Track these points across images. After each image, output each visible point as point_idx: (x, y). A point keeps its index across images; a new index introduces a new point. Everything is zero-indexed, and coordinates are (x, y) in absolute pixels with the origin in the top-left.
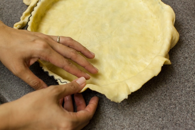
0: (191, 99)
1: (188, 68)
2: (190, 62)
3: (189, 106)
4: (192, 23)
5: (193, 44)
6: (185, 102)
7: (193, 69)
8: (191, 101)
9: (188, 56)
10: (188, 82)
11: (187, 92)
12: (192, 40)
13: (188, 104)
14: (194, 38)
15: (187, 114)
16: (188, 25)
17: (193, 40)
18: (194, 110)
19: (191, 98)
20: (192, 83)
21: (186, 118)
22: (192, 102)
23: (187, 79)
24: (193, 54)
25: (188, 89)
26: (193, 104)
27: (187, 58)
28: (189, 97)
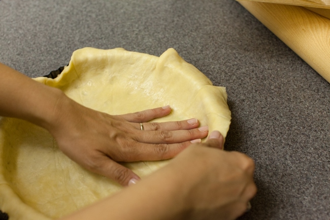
0: (260, 150)
1: (247, 112)
2: (249, 105)
3: (261, 159)
4: (241, 57)
5: (248, 83)
6: (253, 156)
7: (254, 112)
8: (261, 153)
9: (244, 98)
10: (253, 129)
11: (253, 143)
12: (246, 78)
13: (259, 157)
14: (247, 74)
15: (260, 170)
16: (237, 60)
17: (247, 77)
18: (267, 163)
19: (261, 148)
20: (257, 130)
21: (260, 175)
22: (263, 154)
23: (250, 126)
24: (251, 95)
25: (253, 139)
26: (266, 155)
27: (243, 100)
28: (258, 148)
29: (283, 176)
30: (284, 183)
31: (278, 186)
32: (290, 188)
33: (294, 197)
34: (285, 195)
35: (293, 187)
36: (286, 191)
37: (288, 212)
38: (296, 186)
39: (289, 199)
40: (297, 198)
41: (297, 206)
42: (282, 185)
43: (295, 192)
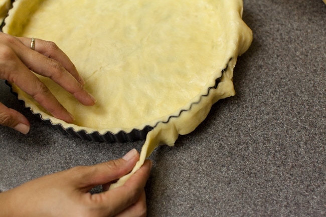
0: (271, 132)
1: (263, 82)
2: (267, 73)
3: (270, 143)
4: (267, 11)
5: (270, 44)
6: (262, 138)
7: (272, 83)
8: (271, 135)
9: (262, 64)
10: (266, 105)
11: (264, 122)
12: (268, 38)
13: (268, 140)
14: (270, 34)
15: (267, 156)
16: (261, 14)
17: (270, 38)
18: (277, 149)
19: (272, 130)
20: (271, 106)
21: (265, 163)
22: (274, 137)
23: (264, 100)
24: (271, 61)
25: (265, 117)
26: (276, 139)
27: (261, 67)
28: (268, 129)
29: (293, 167)
30: (292, 177)
31: (285, 178)
32: (298, 183)
33: (301, 194)
34: (291, 191)
35: (302, 182)
36: (293, 186)
37: (291, 212)
38: (306, 181)
39: (295, 197)
40: (304, 196)
41: (303, 206)
42: (289, 178)
43: (304, 188)
